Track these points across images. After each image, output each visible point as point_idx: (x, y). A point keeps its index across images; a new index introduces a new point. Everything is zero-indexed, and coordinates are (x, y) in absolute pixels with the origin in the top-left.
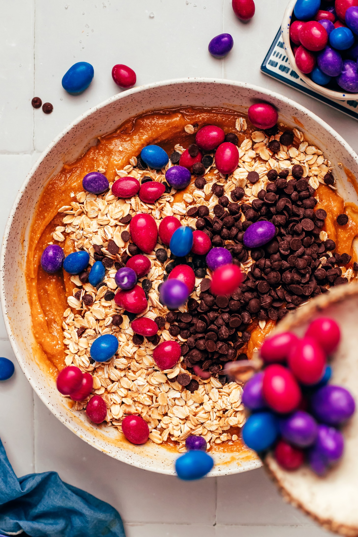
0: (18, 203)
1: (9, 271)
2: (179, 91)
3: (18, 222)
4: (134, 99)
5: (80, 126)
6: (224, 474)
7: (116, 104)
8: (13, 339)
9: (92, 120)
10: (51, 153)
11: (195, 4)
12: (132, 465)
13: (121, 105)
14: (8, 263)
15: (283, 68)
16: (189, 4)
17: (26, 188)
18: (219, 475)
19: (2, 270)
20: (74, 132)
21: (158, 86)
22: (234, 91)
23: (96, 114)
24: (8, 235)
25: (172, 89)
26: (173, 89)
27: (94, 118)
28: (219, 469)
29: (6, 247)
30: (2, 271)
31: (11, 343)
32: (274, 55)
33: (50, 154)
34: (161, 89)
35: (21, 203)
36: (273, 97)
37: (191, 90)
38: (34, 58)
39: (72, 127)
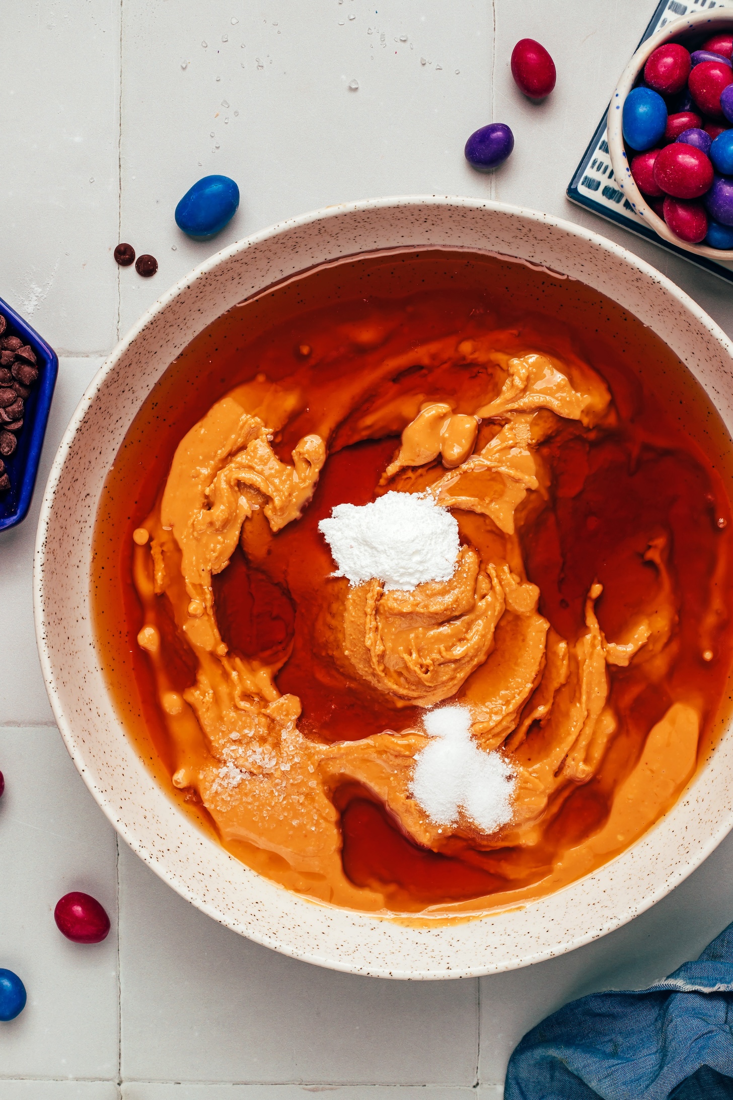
0: (81, 420)
1: (55, 553)
2: (413, 220)
3: (79, 457)
4: (324, 229)
5: (213, 275)
6: (457, 976)
7: (288, 237)
8: (54, 690)
9: (238, 265)
10: (152, 323)
11: (438, 65)
12: (277, 950)
13: (298, 240)
14: (52, 537)
15: (609, 193)
16: (427, 64)
17: (99, 390)
18: (447, 977)
19: (40, 551)
20: (200, 286)
21: (372, 206)
22: (521, 228)
23: (246, 254)
24: (56, 482)
25: (400, 215)
26: (402, 215)
27: (242, 261)
28: (448, 965)
29: (50, 506)
30: (41, 553)
31: (50, 696)
32: (592, 167)
33: (151, 327)
34: (378, 213)
35: (86, 419)
36: (595, 245)
37: (437, 220)
38: (120, 166)
39: (198, 276)
